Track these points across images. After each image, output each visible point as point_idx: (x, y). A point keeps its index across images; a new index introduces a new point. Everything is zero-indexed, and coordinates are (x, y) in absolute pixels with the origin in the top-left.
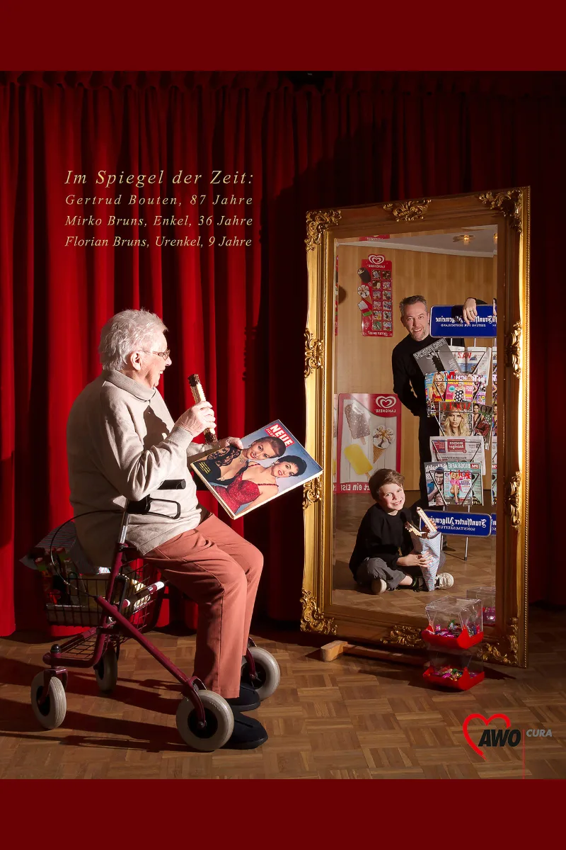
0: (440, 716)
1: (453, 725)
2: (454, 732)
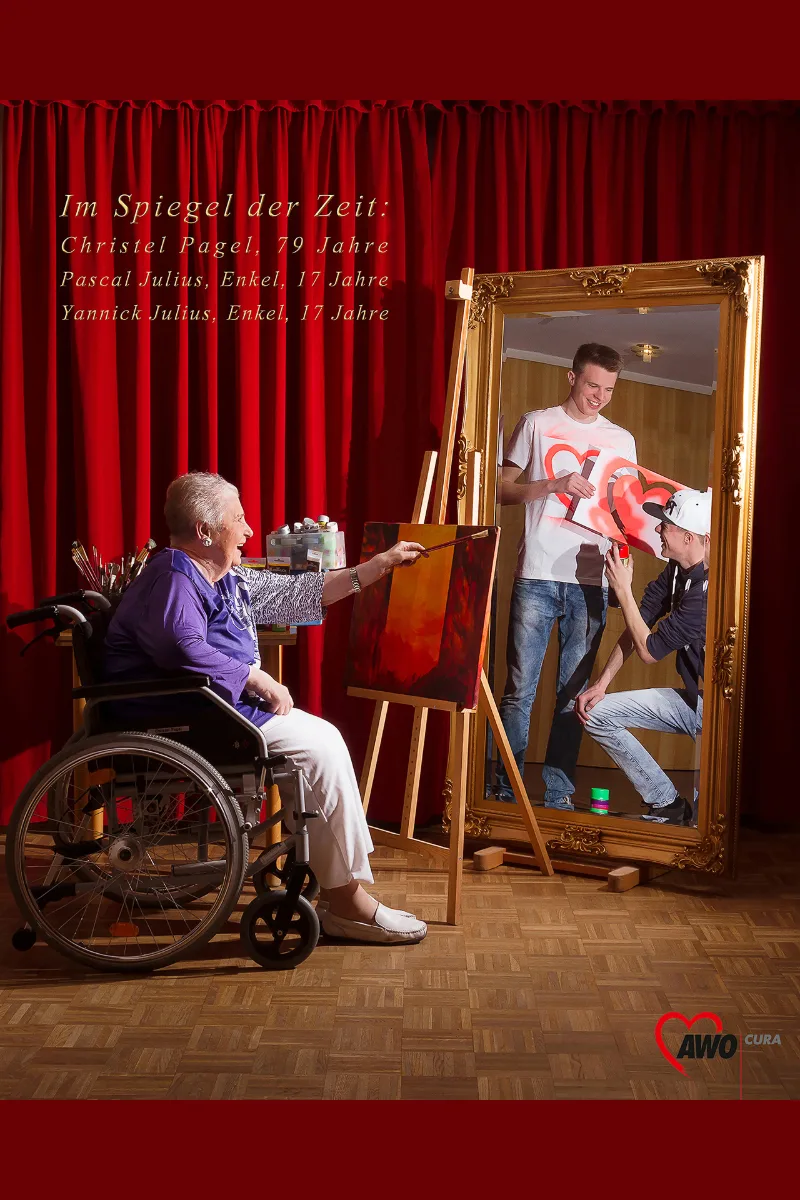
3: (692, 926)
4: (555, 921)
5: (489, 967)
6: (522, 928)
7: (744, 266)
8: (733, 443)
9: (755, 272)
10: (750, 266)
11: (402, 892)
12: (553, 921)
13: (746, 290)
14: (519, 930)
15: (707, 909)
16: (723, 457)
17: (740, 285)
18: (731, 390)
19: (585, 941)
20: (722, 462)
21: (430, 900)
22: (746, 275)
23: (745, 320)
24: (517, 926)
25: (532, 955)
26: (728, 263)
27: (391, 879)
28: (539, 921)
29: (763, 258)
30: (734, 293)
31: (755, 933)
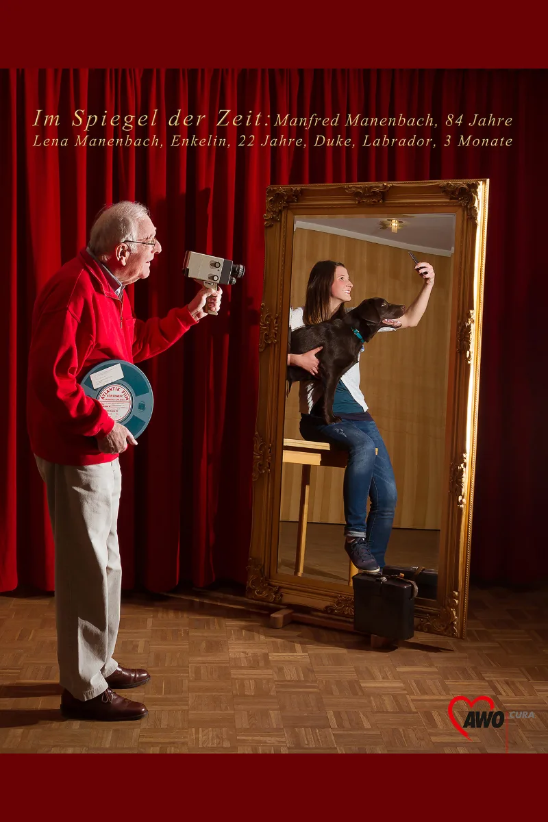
0: (402, 685)
1: (413, 694)
2: (413, 700)
3: (488, 681)
4: (385, 678)
5: (347, 724)
6: (363, 685)
7: (475, 186)
8: (465, 315)
9: (483, 190)
10: (479, 187)
11: (264, 651)
12: (383, 678)
13: (476, 205)
14: (361, 688)
15: (494, 665)
16: (458, 327)
17: (471, 200)
18: (464, 278)
19: (413, 697)
20: (458, 330)
21: (287, 658)
22: (476, 193)
23: (475, 226)
24: (358, 682)
25: (377, 712)
26: (462, 183)
27: (253, 638)
28: (373, 678)
29: (488, 180)
30: (466, 206)
31: (536, 688)
